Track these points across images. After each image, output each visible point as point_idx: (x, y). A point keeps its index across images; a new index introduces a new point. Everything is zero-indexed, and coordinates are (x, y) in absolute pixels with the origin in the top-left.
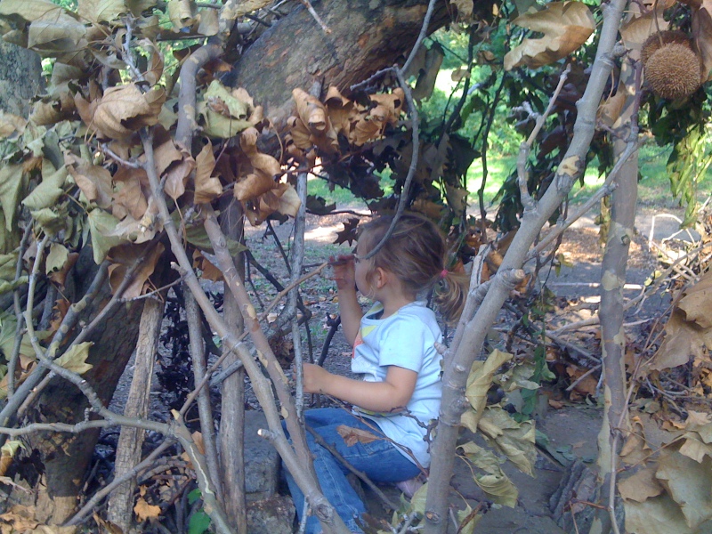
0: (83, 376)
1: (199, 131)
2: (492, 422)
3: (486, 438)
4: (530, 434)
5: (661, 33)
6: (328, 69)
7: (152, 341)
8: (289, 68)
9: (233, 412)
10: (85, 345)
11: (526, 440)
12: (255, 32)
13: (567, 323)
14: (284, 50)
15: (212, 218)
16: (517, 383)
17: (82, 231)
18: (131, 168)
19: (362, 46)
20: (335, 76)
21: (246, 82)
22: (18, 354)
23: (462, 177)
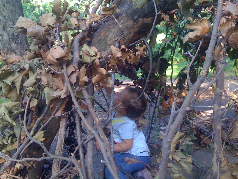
0: (42, 142)
1: (80, 61)
2: (177, 156)
3: (175, 161)
4: (190, 160)
5: (233, 27)
6: (121, 39)
7: (64, 130)
8: (108, 39)
9: (90, 153)
10: (43, 132)
11: (189, 162)
12: (97, 27)
13: (200, 120)
14: (107, 33)
15: (85, 90)
16: (185, 142)
17: (42, 94)
18: (59, 74)
19: (132, 31)
20: (123, 41)
21: (94, 44)
22: (20, 135)
23: (165, 72)
